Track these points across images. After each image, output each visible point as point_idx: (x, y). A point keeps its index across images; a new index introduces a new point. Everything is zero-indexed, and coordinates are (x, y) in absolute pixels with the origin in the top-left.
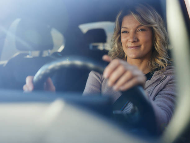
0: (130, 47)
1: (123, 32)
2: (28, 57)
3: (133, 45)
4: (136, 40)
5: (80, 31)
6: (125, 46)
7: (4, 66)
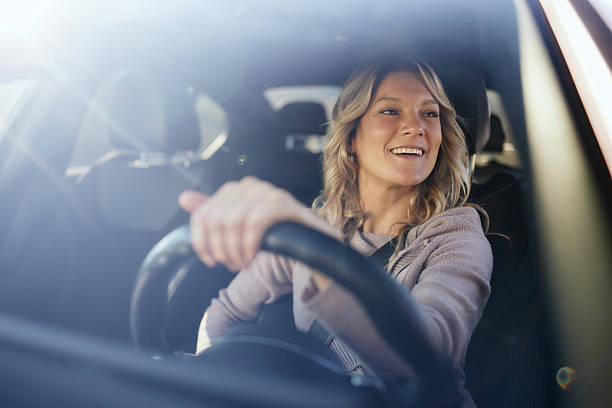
7: (79, 180)
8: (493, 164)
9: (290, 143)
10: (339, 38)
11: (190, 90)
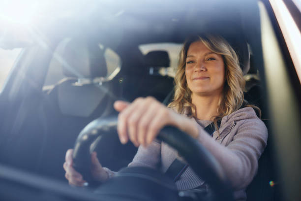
0: (196, 79)
1: (189, 62)
2: (77, 84)
3: (200, 75)
4: (204, 70)
5: (140, 52)
6: (190, 78)
7: (49, 93)
8: (252, 80)
9: (151, 71)
10: (174, 20)
11: (101, 47)
